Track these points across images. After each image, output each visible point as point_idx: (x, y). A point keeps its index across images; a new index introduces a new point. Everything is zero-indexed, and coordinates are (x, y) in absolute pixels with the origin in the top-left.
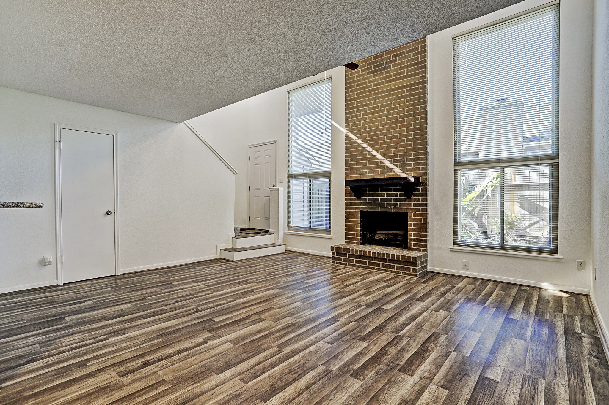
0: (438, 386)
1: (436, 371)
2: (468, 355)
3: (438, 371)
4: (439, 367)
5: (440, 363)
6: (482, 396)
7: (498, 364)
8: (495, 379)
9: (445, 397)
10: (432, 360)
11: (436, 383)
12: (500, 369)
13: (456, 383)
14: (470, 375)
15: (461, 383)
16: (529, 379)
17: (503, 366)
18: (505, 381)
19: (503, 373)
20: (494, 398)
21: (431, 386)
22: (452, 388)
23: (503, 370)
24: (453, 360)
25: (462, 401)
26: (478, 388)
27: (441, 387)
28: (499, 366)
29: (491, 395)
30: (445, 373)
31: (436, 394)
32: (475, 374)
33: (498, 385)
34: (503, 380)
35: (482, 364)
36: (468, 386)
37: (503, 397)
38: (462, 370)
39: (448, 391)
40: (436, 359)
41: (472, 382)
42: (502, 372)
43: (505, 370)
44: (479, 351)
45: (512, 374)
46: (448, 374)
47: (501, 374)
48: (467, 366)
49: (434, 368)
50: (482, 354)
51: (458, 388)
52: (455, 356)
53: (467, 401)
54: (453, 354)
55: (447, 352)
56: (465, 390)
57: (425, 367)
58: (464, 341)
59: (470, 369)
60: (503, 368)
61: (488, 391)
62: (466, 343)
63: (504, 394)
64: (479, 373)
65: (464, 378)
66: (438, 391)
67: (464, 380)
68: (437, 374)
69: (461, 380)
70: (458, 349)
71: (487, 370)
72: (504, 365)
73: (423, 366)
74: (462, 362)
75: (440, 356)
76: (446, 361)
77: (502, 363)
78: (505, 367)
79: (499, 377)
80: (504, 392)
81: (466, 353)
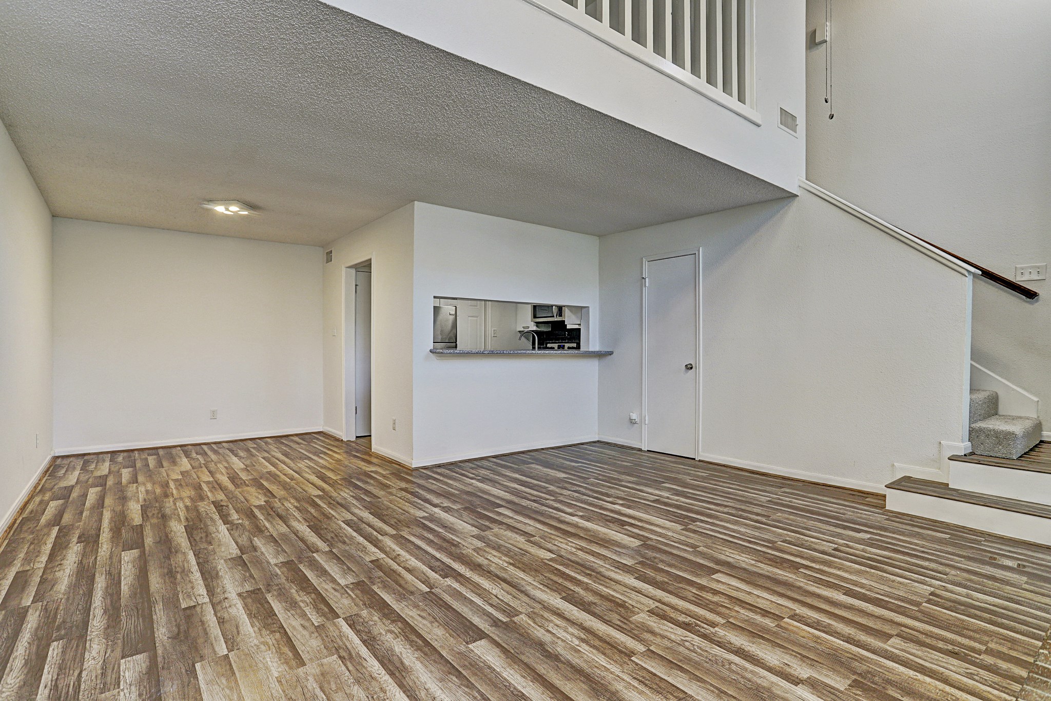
0: (199, 605)
1: (219, 615)
2: (198, 666)
3: (216, 616)
4: (221, 621)
5: (225, 625)
6: (139, 628)
7: (133, 688)
8: (129, 658)
9: (181, 601)
10: (241, 622)
11: (204, 605)
12: (128, 681)
13: (181, 620)
14: (170, 640)
15: (174, 623)
16: (67, 697)
17: (123, 690)
18: (112, 666)
19: (119, 678)
20: (121, 636)
21: (207, 600)
22: (181, 613)
23: (122, 683)
24: (214, 642)
25: (160, 610)
26: (149, 632)
27: (195, 606)
28: (130, 685)
29: (127, 636)
30: (206, 620)
31: (193, 598)
32: (163, 645)
33: (121, 654)
34: (116, 666)
35: (163, 668)
36: (163, 626)
37: (110, 643)
38: (186, 638)
39: (183, 607)
40: (237, 627)
41: (161, 634)
42: (121, 677)
43: (116, 686)
44: (186, 689)
45: (102, 686)
46: (201, 621)
47: (122, 673)
48: (184, 648)
49: (226, 616)
50: (175, 687)
51: (174, 617)
52: (217, 649)
53: (153, 613)
54: (222, 649)
55: (236, 648)
56: (164, 620)
57: (238, 609)
58: (231, 689)
59: (178, 647)
60: (122, 687)
61: (133, 637)
62: (223, 689)
63: (109, 647)
64: (160, 651)
65: (176, 631)
66: (193, 601)
67: (175, 629)
68: (213, 612)
69: (178, 626)
70: (223, 664)
71: (148, 664)
72: (122, 694)
73: (241, 608)
74: (197, 650)
75: (238, 634)
76: (220, 633)
77: (127, 695)
78: (119, 692)
79: (124, 667)
80: (109, 651)
81: (203, 668)
